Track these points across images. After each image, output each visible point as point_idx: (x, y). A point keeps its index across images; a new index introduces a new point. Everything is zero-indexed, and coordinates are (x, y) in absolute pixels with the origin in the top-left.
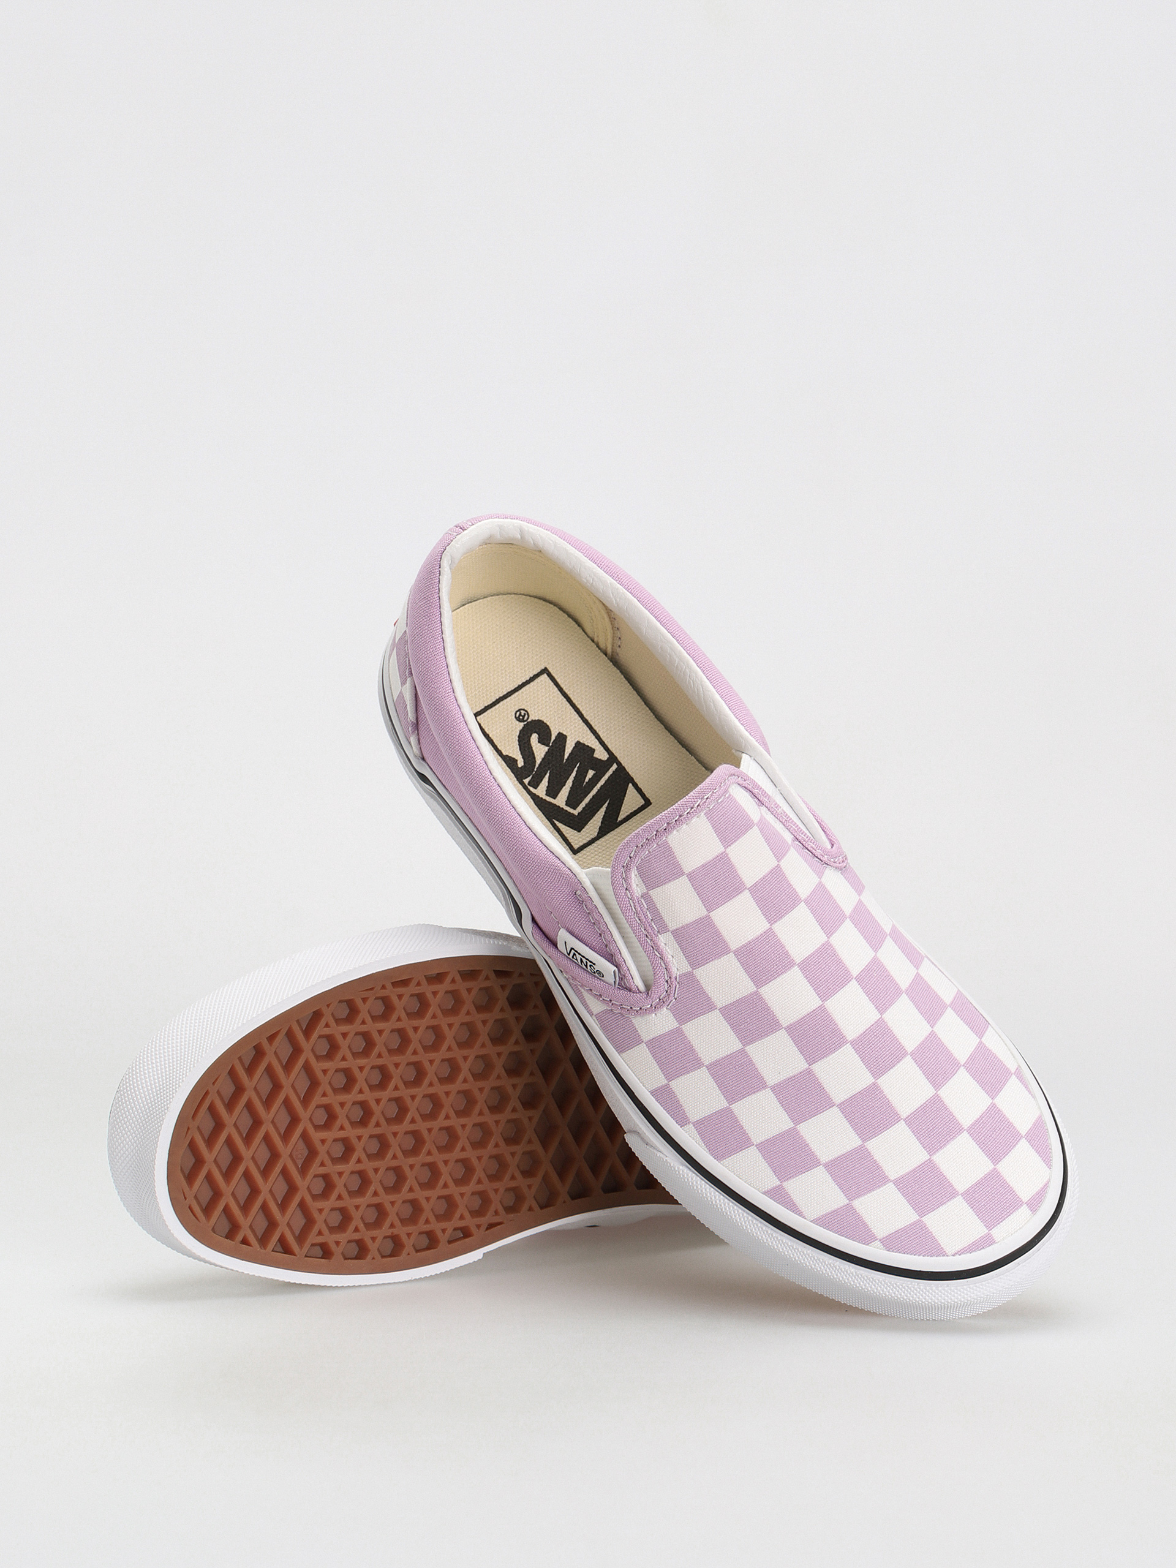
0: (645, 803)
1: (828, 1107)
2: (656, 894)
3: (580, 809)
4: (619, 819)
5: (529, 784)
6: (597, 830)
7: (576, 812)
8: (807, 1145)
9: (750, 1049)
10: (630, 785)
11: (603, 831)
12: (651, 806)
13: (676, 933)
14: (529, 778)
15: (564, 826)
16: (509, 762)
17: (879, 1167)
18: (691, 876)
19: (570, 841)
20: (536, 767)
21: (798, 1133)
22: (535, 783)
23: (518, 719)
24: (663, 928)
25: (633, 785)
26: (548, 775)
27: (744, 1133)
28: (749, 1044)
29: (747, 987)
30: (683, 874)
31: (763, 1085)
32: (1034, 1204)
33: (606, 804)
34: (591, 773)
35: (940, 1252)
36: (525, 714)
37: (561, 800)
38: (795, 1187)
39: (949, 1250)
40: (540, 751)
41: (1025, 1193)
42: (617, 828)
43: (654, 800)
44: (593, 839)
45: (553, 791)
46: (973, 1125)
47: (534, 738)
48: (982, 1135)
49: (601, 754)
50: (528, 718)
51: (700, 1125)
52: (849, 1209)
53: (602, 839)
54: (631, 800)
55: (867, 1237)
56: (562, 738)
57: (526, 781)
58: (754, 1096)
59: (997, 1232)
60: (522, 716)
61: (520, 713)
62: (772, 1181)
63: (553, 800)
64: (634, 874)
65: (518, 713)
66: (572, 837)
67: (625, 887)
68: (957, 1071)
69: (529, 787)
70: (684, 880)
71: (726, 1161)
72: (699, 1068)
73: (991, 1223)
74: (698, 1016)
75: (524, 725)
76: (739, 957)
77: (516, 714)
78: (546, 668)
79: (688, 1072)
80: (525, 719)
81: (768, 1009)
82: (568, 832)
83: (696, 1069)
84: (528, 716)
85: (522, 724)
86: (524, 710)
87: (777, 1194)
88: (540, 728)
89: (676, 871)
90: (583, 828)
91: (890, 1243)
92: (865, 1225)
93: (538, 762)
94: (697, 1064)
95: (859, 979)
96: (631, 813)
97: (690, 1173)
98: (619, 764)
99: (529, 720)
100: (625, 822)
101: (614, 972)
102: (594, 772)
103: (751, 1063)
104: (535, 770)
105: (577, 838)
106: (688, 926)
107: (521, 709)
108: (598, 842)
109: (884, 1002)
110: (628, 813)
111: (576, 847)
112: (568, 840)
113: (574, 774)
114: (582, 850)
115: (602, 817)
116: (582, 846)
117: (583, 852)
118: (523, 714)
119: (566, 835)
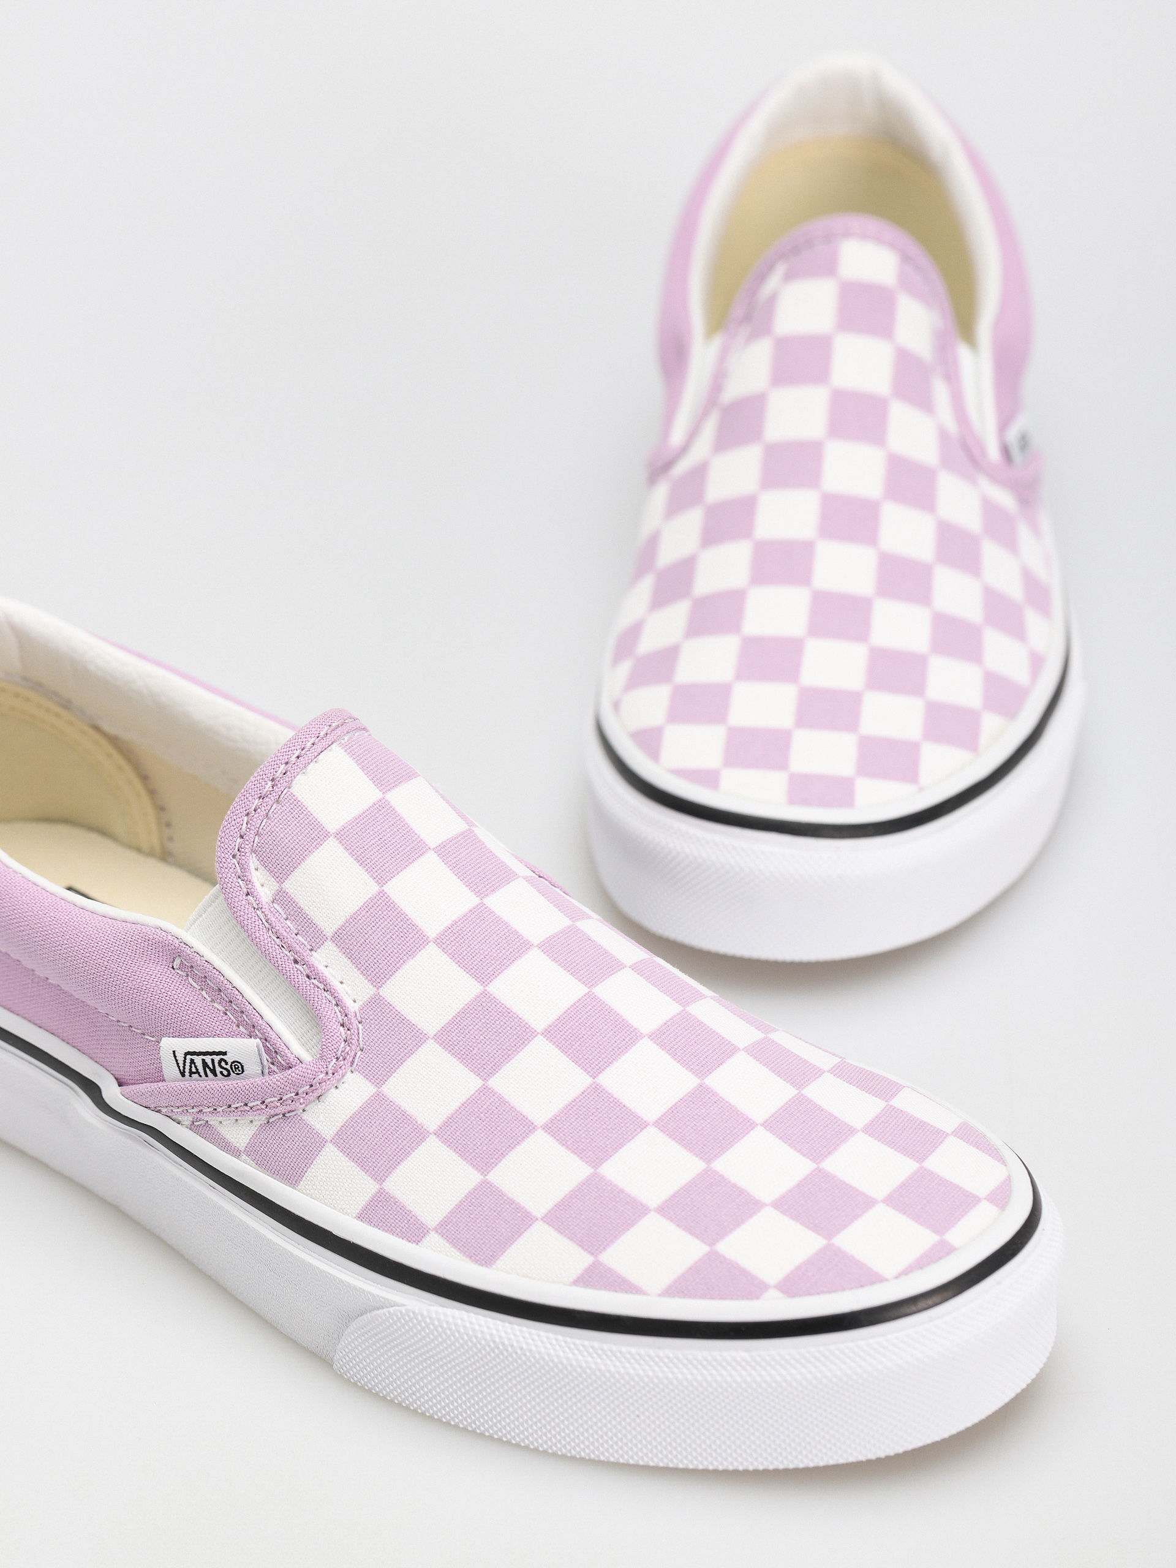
2: (294, 885)
8: (622, 1191)
9: (495, 1083)
13: (338, 938)
17: (741, 1192)
18: (341, 836)
21: (602, 1178)
24: (317, 939)
27: (518, 1208)
28: (490, 1074)
29: (466, 989)
30: (327, 835)
31: (529, 1128)
32: (999, 1198)
35: (875, 1278)
38: (616, 1257)
39: (888, 1272)
41: (978, 1189)
46: (869, 1125)
51: (447, 1229)
52: (713, 1258)
55: (754, 1288)
58: (519, 1149)
59: (955, 1236)
62: (581, 1260)
64: (253, 862)
67: (245, 890)
70: (332, 845)
71: (501, 1263)
72: (423, 1140)
74: (402, 1062)
76: (444, 946)
79: (408, 1154)
81: (509, 1011)
83: (419, 1144)
87: (594, 1276)
89: (317, 835)
91: (790, 1286)
92: (744, 1272)
94: (419, 1135)
97: (449, 1311)
101: (258, 1046)
103: (502, 1101)
106: (354, 918)
109: (682, 997)
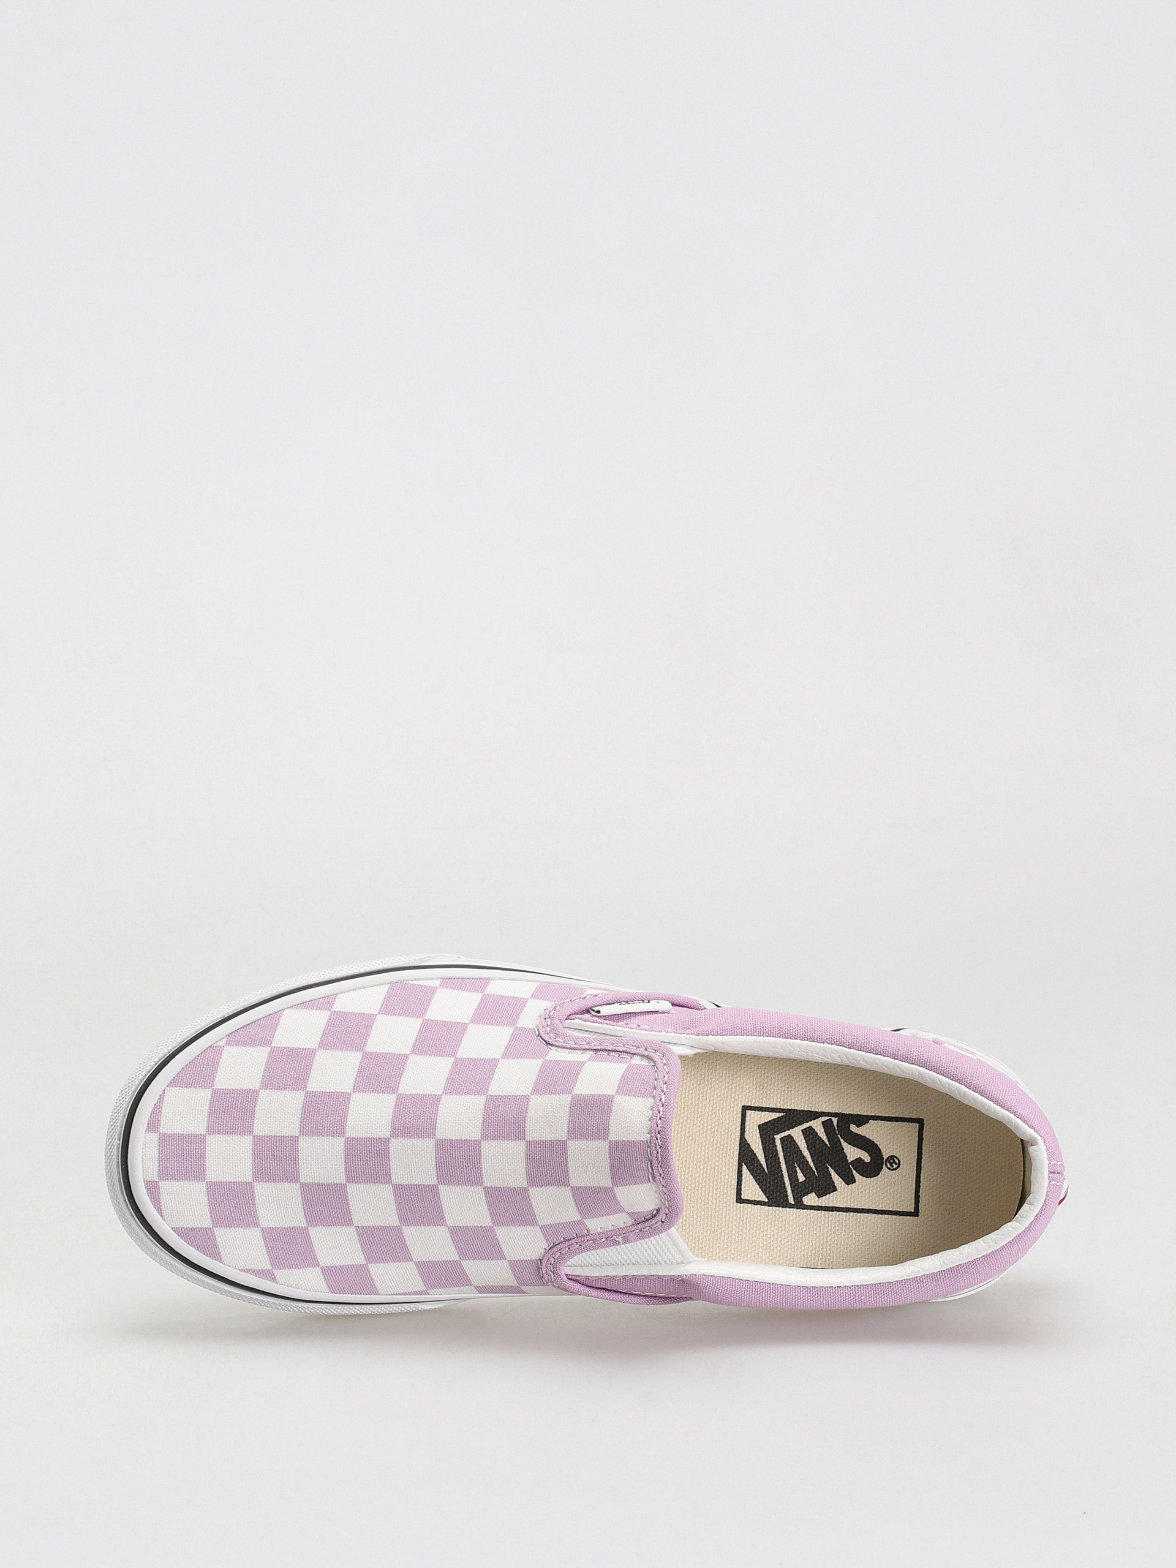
0: (741, 1198)
1: (356, 1084)
3: (778, 1143)
4: (744, 1167)
5: (831, 1119)
6: (749, 1141)
7: (778, 1137)
8: (342, 1049)
9: (449, 1061)
10: (767, 1200)
11: (744, 1146)
12: (735, 1201)
14: (835, 1124)
15: (774, 1117)
16: (861, 1120)
17: (279, 1088)
19: (757, 1112)
20: (840, 1138)
21: (357, 1050)
22: (827, 1125)
23: (892, 1157)
25: (765, 1202)
26: (827, 1143)
27: (394, 1014)
28: (454, 1064)
29: (496, 1088)
31: (415, 1051)
32: (152, 1188)
33: (765, 1167)
34: (801, 1178)
36: (892, 1166)
37: (797, 1133)
38: (320, 1017)
40: (852, 1153)
41: (168, 1188)
42: (739, 1158)
43: (738, 1207)
44: (745, 1132)
45: (809, 1134)
46: (253, 1193)
47: (867, 1158)
48: (239, 1192)
49: (810, 1199)
50: (886, 1166)
51: (428, 988)
52: (266, 1043)
53: (738, 1139)
54: (752, 1189)
56: (849, 1180)
57: (835, 1120)
58: (414, 1038)
59: (154, 1140)
60: (893, 1163)
61: (896, 1164)
62: (339, 1007)
63: (802, 1128)
65: (897, 1161)
66: (759, 1116)
68: (306, 1217)
69: (827, 1118)
72: (473, 1017)
73: (165, 1141)
74: (509, 1043)
75: (883, 1158)
76: (523, 1098)
77: (898, 1159)
78: (918, 1216)
80: (888, 1164)
81: (466, 1093)
82: (767, 1117)
83: (474, 1015)
84: (889, 1168)
85: (885, 1158)
86: (896, 1169)
88: (871, 1169)
90: (760, 1132)
93: (844, 1144)
94: (477, 1018)
95: (433, 1189)
96: (741, 1180)
98: (791, 1206)
99: (884, 1166)
100: (738, 1169)
102: (800, 1181)
103: (440, 1054)
104: (839, 1136)
105: (755, 1119)
107: (898, 1167)
108: (739, 1134)
109: (402, 1196)
110: (743, 1178)
111: (748, 1112)
112: (759, 1111)
113: (812, 1165)
114: (742, 1115)
115: (757, 1154)
116: (745, 1118)
117: (740, 1115)
118: (894, 1164)
119: (764, 1113)
